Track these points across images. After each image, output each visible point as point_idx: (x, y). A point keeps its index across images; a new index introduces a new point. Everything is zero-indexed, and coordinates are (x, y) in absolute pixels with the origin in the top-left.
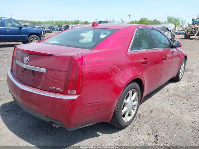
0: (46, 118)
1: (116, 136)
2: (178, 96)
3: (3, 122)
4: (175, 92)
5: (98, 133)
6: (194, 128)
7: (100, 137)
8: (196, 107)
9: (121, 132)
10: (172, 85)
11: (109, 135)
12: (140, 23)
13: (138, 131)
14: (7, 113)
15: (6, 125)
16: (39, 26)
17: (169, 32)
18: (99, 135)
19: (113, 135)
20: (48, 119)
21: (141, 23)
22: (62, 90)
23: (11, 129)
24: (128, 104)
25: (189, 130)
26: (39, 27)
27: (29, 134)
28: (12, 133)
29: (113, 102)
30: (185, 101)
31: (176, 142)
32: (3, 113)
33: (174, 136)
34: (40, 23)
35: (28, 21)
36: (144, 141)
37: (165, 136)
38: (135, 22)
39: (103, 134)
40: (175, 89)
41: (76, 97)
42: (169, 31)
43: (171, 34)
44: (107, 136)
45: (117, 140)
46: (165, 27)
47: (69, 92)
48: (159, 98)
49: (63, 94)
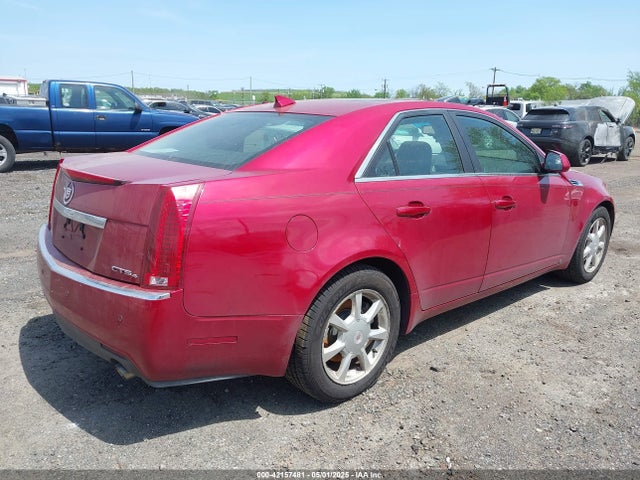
0: (102, 350)
1: (305, 423)
2: (557, 327)
3: (19, 361)
4: (553, 314)
5: (259, 409)
6: (560, 422)
7: (259, 420)
8: (601, 362)
9: (326, 413)
10: (552, 295)
11: (287, 417)
12: (533, 95)
13: (377, 413)
14: (36, 341)
15: (26, 368)
16: (205, 106)
17: (614, 124)
18: (257, 416)
19: (297, 419)
20: (107, 352)
21: (537, 94)
22: (135, 276)
23: (32, 380)
24: (346, 331)
25: (538, 427)
26: (205, 110)
27: (72, 397)
28: (32, 390)
29: (288, 321)
30: (572, 344)
31: (480, 456)
32: (27, 340)
33: (482, 438)
34: (215, 96)
35: (181, 90)
36: (382, 443)
37: (454, 436)
38: (517, 92)
39: (271, 414)
40: (559, 306)
41: (166, 295)
42: (612, 120)
43: (621, 131)
44: (280, 419)
45: (304, 432)
46: (598, 108)
47: (153, 281)
48: (491, 329)
49: (138, 285)
